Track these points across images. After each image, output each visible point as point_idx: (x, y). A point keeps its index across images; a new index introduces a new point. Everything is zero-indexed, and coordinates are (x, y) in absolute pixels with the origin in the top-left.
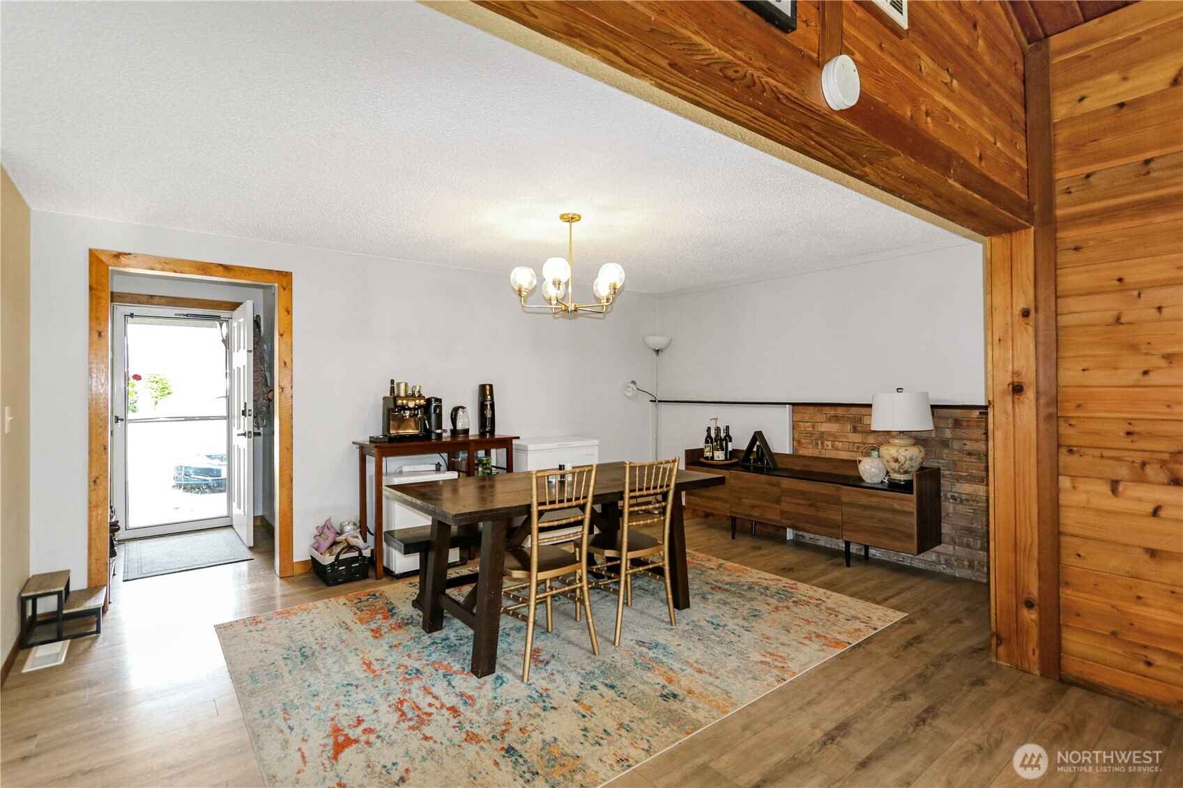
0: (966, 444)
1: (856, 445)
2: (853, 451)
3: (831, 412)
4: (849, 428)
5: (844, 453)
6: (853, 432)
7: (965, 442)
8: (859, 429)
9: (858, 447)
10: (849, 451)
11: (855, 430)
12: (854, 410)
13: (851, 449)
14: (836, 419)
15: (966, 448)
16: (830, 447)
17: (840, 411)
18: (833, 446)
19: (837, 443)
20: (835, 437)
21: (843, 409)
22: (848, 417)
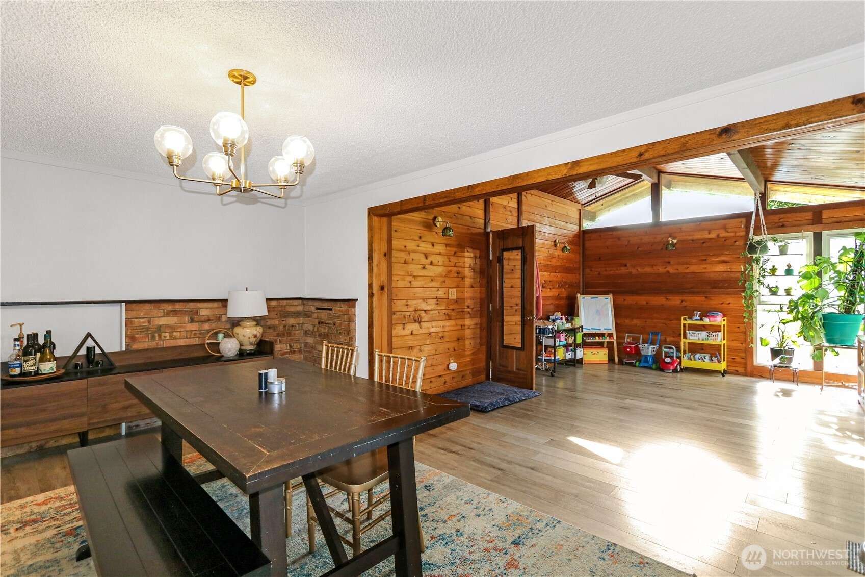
0: (267, 322)
1: (193, 332)
2: (190, 338)
3: (170, 307)
4: (187, 320)
5: (182, 340)
6: (191, 322)
7: (267, 321)
8: (196, 319)
9: (195, 334)
10: (187, 338)
11: (192, 321)
12: (192, 305)
13: (189, 337)
14: (175, 313)
15: (268, 324)
16: (168, 338)
17: (178, 306)
18: (171, 336)
19: (175, 333)
20: (172, 328)
21: (181, 304)
22: (186, 311)
